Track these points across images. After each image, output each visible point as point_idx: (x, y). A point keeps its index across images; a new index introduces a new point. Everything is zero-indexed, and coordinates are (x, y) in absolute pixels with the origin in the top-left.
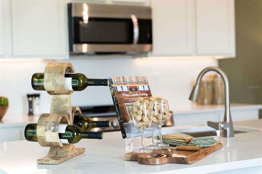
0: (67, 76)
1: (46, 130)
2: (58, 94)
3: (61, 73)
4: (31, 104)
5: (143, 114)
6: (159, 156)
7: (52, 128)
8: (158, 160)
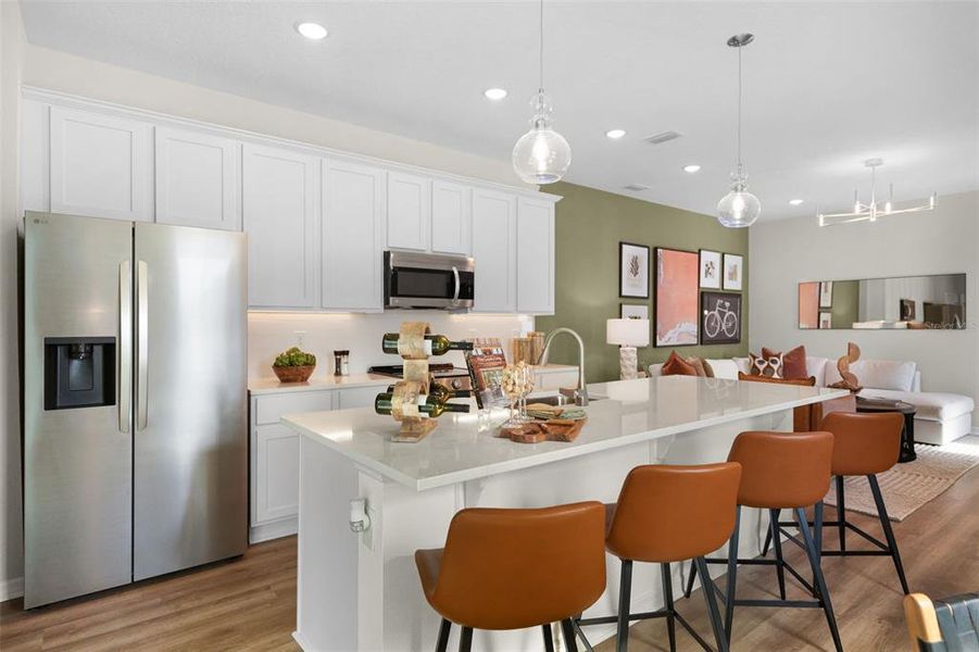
0: (426, 338)
1: (404, 402)
2: (414, 359)
3: (421, 335)
4: (338, 363)
5: (514, 384)
6: (535, 432)
7: (412, 400)
8: (534, 437)
